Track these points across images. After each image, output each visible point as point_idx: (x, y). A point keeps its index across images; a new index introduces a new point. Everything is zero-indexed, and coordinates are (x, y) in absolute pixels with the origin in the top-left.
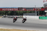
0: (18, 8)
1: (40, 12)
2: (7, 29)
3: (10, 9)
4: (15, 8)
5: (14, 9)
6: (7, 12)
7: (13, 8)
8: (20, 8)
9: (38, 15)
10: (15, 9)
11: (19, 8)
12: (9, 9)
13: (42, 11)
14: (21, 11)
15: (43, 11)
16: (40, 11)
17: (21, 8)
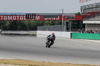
0: (26, 14)
1: (73, 24)
2: (3, 60)
3: (10, 16)
4: (20, 15)
5: (17, 17)
6: (3, 24)
7: (16, 15)
8: (31, 15)
9: (68, 29)
10: (19, 17)
11: (29, 14)
12: (7, 16)
13: (77, 21)
14: (32, 21)
15: (79, 21)
16: (73, 21)
17: (33, 15)
